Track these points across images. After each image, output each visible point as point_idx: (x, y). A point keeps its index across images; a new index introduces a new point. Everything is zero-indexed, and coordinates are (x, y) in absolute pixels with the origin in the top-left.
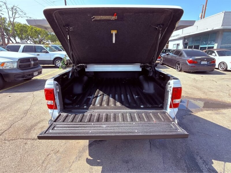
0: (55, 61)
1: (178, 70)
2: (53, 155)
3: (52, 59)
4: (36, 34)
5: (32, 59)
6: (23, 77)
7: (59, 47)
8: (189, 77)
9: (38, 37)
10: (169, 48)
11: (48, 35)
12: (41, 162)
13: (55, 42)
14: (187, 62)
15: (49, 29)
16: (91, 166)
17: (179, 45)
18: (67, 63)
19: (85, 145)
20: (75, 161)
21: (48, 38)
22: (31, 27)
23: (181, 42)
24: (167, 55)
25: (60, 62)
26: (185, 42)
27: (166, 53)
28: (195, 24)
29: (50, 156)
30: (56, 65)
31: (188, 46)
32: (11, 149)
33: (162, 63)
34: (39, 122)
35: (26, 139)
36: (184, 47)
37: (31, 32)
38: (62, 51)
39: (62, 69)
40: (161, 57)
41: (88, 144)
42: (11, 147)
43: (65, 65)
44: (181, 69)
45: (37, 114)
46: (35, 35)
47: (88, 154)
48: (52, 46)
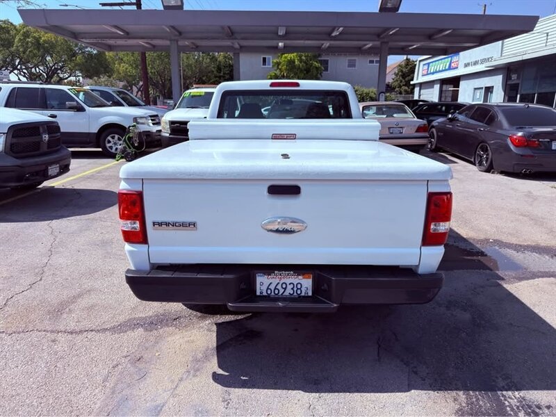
0: (104, 135)
1: (483, 168)
2: (129, 365)
3: (95, 130)
4: (39, 51)
5: (43, 128)
6: (20, 178)
7: (114, 92)
8: (513, 189)
9: (44, 62)
10: (461, 100)
11: (74, 55)
12: (99, 379)
13: (96, 78)
14: (509, 141)
15: (86, 38)
16: (226, 389)
17: (492, 92)
18: (141, 144)
19: (208, 347)
20: (185, 377)
21: (76, 65)
22: (25, 30)
23: (497, 81)
24: (451, 120)
25: (119, 139)
26: (509, 82)
27: (446, 116)
28: (538, 27)
29: (120, 367)
30: (104, 147)
31: (519, 96)
32: (18, 351)
33: (433, 147)
34: (80, 295)
35: (52, 332)
36: (507, 98)
37: (22, 46)
38: (123, 106)
39: (124, 160)
40: (433, 127)
41: (215, 345)
42: (18, 347)
43: (134, 147)
44: (491, 162)
45: (70, 276)
46: (35, 55)
47: (217, 365)
48: (92, 90)
